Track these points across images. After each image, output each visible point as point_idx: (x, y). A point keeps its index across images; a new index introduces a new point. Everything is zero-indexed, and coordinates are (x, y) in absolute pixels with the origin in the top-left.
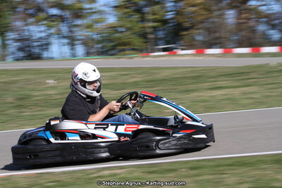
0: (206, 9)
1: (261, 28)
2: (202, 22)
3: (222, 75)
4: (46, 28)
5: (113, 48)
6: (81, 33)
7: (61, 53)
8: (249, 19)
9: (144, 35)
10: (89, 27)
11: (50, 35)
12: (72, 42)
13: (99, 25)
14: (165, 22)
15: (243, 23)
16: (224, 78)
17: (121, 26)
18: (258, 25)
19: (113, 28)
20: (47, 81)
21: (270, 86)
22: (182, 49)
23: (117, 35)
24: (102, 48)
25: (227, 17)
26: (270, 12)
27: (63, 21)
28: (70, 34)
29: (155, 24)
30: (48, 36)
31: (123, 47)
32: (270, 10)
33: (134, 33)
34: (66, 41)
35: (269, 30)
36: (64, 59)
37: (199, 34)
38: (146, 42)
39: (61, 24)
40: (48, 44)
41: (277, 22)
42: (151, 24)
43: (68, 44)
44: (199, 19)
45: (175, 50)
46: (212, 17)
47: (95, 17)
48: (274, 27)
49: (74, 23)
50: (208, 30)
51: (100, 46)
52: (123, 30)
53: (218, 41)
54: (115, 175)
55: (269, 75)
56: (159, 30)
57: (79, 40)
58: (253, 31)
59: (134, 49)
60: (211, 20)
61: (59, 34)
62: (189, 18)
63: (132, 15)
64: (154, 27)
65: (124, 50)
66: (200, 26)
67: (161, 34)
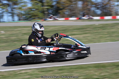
1: (93, 9)
2: (68, 7)
3: (75, 29)
4: (2, 9)
5: (30, 17)
6: (16, 11)
7: (8, 20)
8: (88, 5)
9: (43, 12)
10: (20, 8)
11: (3, 12)
12: (13, 15)
13: (24, 8)
14: (52, 6)
15: (85, 7)
16: (75, 31)
17: (33, 8)
18: (91, 8)
20: (1, 32)
21: (95, 34)
23: (32, 12)
24: (25, 17)
25: (78, 4)
26: (96, 2)
27: (9, 6)
28: (12, 12)
29: (48, 7)
30: (2, 12)
31: (34, 17)
32: (96, 1)
33: (39, 11)
34: (10, 14)
35: (96, 10)
36: (9, 22)
37: (67, 11)
38: (44, 15)
39: (8, 7)
40: (2, 16)
41: (99, 6)
42: (46, 7)
43: (11, 16)
44: (67, 5)
46: (72, 5)
47: (22, 4)
48: (98, 8)
49: (13, 7)
50: (70, 10)
51: (24, 16)
52: (34, 10)
55: (95, 29)
56: (50, 10)
57: (15, 14)
58: (89, 10)
59: (39, 18)
60: (71, 5)
61: (7, 12)
63: (38, 4)
64: (47, 9)
65: (35, 18)
67: (50, 11)
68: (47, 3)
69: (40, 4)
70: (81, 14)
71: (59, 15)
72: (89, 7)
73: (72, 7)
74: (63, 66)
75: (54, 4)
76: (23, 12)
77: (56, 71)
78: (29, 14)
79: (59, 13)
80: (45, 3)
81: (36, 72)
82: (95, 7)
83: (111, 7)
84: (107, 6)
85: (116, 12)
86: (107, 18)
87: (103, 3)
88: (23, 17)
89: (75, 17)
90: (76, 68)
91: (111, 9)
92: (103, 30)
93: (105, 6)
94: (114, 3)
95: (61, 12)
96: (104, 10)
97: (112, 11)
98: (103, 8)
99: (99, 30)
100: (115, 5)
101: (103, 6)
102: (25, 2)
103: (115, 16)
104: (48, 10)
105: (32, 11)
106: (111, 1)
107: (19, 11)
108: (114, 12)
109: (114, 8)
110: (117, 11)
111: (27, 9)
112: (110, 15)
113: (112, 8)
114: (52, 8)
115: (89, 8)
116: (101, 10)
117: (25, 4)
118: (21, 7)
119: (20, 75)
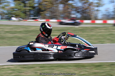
0: (51, 3)
2: (49, 9)
8: (68, 8)
9: (25, 13)
10: (3, 8)
13: (7, 8)
19: (13, 9)
22: (40, 19)
24: (7, 17)
25: (59, 7)
26: (77, 6)
32: (77, 5)
33: (21, 12)
37: (48, 13)
38: (26, 15)
45: (37, 19)
46: (53, 7)
48: (78, 12)
50: (51, 12)
53: (55, 17)
54: (9, 68)
56: (31, 11)
60: (53, 8)
62: (44, 6)
64: (29, 9)
66: (48, 10)
67: (32, 12)
68: (29, 4)
69: (22, 5)
70: (61, 17)
71: (40, 16)
72: (69, 10)
73: (54, 9)
74: (43, 64)
75: (36, 5)
76: (5, 12)
77: (37, 68)
78: (11, 14)
79: (41, 15)
80: (27, 4)
81: (18, 68)
82: (75, 10)
83: (91, 11)
84: (87, 11)
85: (95, 17)
86: (86, 21)
87: (83, 7)
88: (5, 16)
89: (56, 19)
90: (56, 67)
91: (90, 14)
92: (83, 32)
93: (85, 10)
94: (94, 8)
95: (42, 13)
96: (84, 14)
97: (91, 16)
98: (83, 12)
99: (78, 32)
100: (95, 10)
101: (83, 11)
102: (8, 2)
103: (94, 20)
104: (30, 11)
105: (14, 10)
106: (91, 6)
107: (2, 10)
108: (94, 16)
109: (94, 12)
110: (97, 16)
111: (10, 9)
112: (89, 19)
113: (92, 13)
114: (34, 10)
115: (70, 12)
116: (81, 14)
117: (8, 4)
118: (4, 6)
119: (3, 70)
